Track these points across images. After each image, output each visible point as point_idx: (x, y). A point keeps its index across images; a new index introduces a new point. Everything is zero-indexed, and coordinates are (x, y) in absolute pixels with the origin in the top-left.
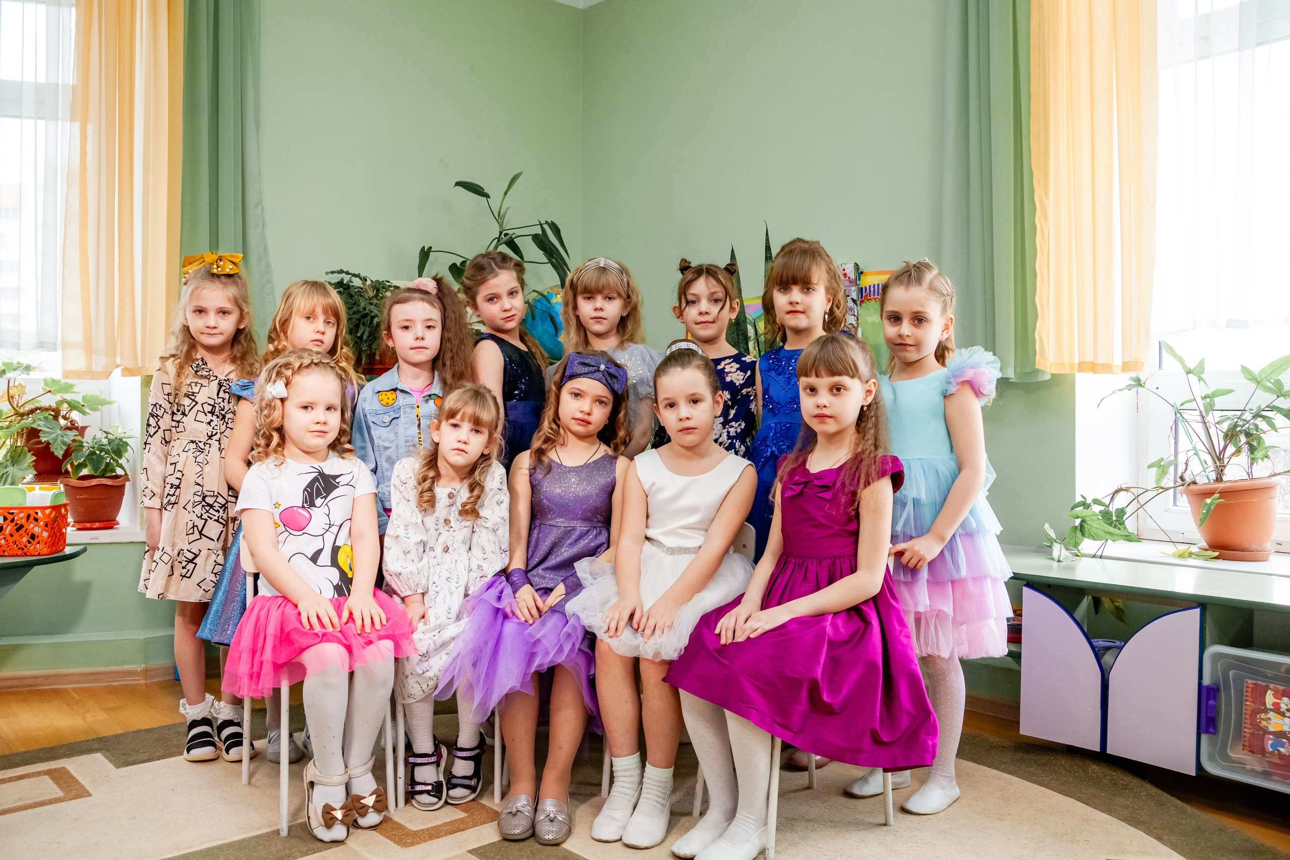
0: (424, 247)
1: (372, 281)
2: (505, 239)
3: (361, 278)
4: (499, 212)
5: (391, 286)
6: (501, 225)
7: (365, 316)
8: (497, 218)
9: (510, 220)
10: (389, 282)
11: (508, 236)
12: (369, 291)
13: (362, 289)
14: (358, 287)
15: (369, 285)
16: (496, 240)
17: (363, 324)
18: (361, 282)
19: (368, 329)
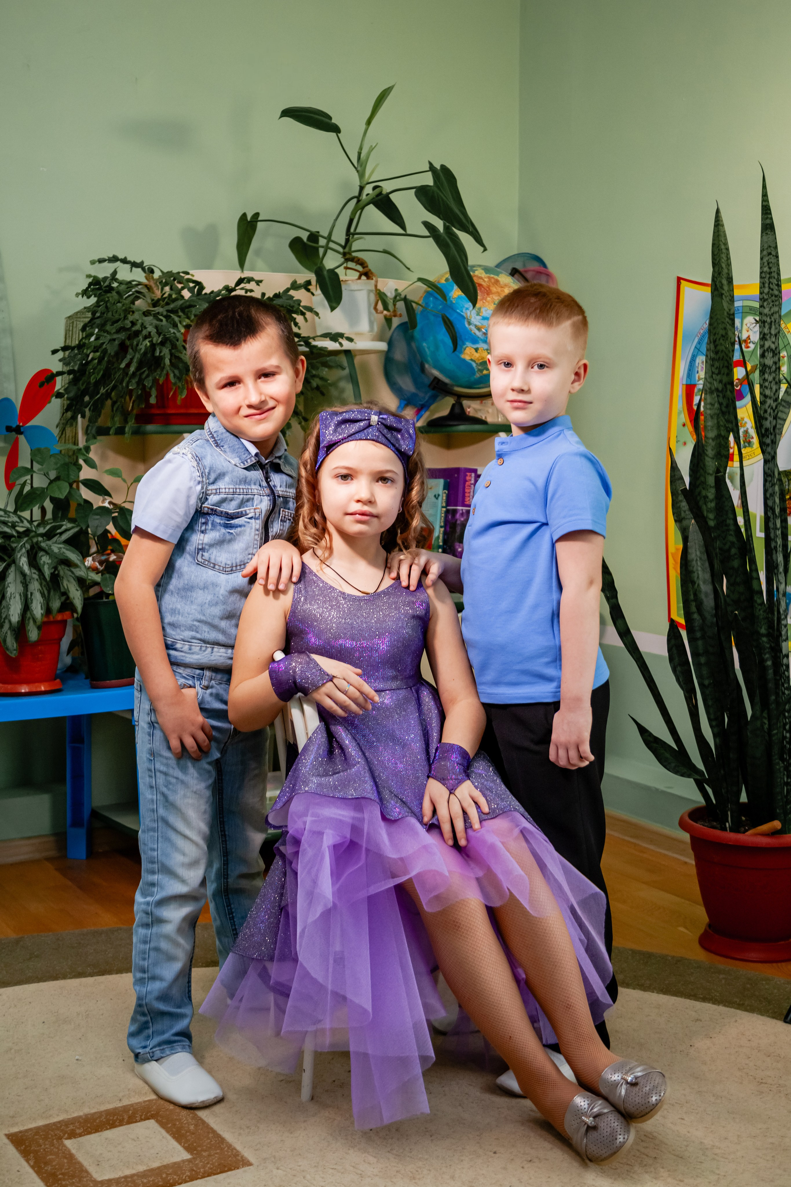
0: (246, 214)
1: (162, 271)
2: (371, 196)
3: (144, 269)
4: (359, 154)
6: (361, 175)
7: (137, 333)
8: (356, 165)
9: (377, 165)
10: (187, 273)
11: (377, 191)
12: (155, 289)
13: (146, 286)
14: (140, 284)
15: (157, 280)
16: (355, 200)
17: (132, 348)
18: (144, 274)
19: (137, 356)
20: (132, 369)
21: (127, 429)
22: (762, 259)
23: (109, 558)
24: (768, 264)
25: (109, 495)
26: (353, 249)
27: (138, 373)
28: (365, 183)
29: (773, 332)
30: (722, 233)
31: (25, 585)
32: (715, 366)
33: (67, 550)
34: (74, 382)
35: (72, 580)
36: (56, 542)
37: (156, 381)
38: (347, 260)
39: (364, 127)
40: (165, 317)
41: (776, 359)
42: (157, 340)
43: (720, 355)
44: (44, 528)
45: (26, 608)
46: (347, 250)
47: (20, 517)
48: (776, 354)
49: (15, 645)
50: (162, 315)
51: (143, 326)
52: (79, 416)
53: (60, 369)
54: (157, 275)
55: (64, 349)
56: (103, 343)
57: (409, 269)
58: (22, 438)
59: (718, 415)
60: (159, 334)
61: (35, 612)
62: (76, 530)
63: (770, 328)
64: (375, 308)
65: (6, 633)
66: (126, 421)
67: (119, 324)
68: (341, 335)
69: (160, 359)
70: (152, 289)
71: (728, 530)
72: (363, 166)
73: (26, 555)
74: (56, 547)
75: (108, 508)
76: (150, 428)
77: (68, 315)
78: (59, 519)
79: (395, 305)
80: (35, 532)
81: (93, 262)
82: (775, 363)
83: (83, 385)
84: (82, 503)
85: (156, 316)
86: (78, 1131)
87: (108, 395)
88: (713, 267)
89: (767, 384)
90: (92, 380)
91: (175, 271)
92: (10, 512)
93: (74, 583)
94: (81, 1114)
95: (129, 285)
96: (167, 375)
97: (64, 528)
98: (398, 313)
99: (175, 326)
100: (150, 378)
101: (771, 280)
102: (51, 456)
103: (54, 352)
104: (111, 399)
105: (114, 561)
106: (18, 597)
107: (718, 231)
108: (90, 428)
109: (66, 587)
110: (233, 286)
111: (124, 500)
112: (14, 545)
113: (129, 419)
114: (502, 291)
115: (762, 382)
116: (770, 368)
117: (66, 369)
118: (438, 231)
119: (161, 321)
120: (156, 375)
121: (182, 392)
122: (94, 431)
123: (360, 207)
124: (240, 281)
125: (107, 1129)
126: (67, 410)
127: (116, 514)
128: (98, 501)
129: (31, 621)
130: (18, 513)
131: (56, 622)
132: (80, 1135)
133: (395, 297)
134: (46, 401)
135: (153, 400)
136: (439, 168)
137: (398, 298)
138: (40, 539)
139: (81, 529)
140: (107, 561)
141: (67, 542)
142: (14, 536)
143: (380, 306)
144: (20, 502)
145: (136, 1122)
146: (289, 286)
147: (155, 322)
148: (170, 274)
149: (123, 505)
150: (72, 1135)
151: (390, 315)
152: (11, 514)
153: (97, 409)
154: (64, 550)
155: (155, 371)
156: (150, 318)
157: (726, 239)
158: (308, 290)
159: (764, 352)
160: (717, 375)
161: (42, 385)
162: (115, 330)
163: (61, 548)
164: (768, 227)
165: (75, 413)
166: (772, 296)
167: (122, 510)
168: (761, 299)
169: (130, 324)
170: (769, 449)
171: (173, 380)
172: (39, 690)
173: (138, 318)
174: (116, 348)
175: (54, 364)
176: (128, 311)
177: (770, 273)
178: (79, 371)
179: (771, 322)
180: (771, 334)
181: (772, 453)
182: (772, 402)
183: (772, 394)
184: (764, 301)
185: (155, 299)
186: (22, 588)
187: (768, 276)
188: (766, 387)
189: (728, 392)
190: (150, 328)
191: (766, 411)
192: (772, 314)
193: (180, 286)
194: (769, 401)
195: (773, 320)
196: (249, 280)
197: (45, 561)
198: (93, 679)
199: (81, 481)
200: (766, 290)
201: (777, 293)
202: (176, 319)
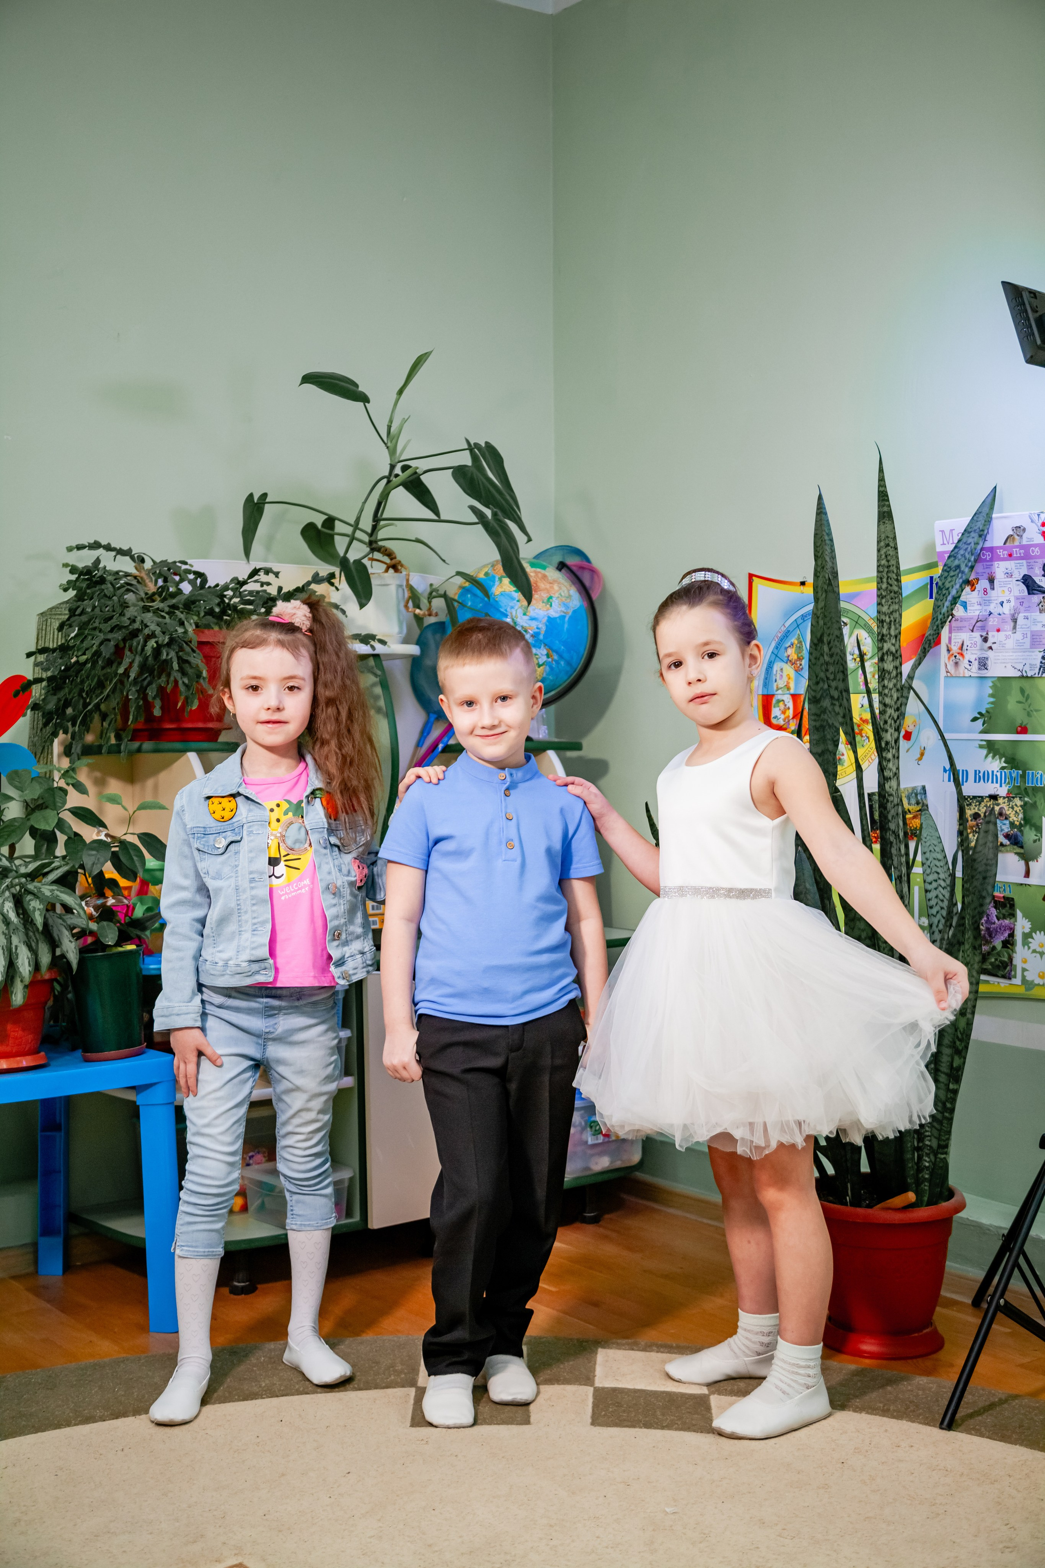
0: (251, 495)
1: (153, 560)
2: (403, 476)
3: (132, 558)
4: (389, 427)
5: (189, 572)
6: (392, 451)
7: (135, 634)
8: (385, 439)
9: (409, 441)
10: (185, 563)
11: (408, 471)
12: (147, 581)
13: (135, 577)
14: (128, 575)
15: (148, 570)
16: (385, 481)
17: (130, 650)
18: (134, 564)
19: (138, 659)
20: (132, 675)
21: (122, 747)
22: (878, 551)
23: (106, 902)
24: (886, 556)
25: (104, 826)
26: (380, 537)
27: (139, 680)
28: (397, 461)
29: (893, 633)
30: (825, 522)
31: (9, 937)
32: (830, 671)
33: (59, 891)
34: (55, 691)
35: (64, 929)
36: (45, 883)
37: (161, 690)
38: (374, 550)
39: (395, 396)
40: (167, 613)
41: (897, 663)
42: (164, 640)
43: (835, 658)
44: (26, 867)
45: (11, 964)
46: (374, 538)
48: (897, 658)
50: (163, 611)
51: (144, 624)
52: (61, 732)
53: (35, 676)
54: (148, 564)
55: (41, 651)
57: (444, 561)
60: (164, 633)
61: (21, 970)
62: (65, 869)
63: (889, 628)
64: (406, 607)
66: (121, 738)
67: (114, 622)
68: (373, 637)
69: (167, 663)
70: (144, 581)
72: (394, 441)
73: (11, 899)
74: (46, 888)
75: (105, 841)
77: (41, 612)
78: (43, 857)
79: (430, 602)
80: (16, 872)
81: (69, 549)
82: (896, 667)
83: (66, 693)
84: (73, 836)
85: (155, 612)
87: (97, 707)
88: (819, 561)
89: (886, 691)
91: (170, 560)
93: (67, 932)
95: (117, 576)
96: (176, 682)
98: (434, 612)
99: (182, 624)
100: (154, 685)
101: (889, 577)
102: (32, 779)
103: (28, 655)
104: (101, 711)
107: (821, 519)
108: (74, 746)
109: (57, 938)
110: (246, 578)
111: (125, 832)
113: (125, 736)
114: (551, 587)
115: (881, 689)
116: (889, 673)
117: (44, 675)
118: (487, 517)
119: (164, 618)
120: (162, 681)
121: (192, 702)
122: (78, 750)
123: (388, 490)
124: (255, 572)
126: (45, 725)
127: (117, 849)
128: (90, 834)
129: (17, 980)
131: (43, 982)
133: (431, 593)
134: (18, 713)
135: (157, 712)
136: (483, 445)
137: (434, 594)
138: (23, 880)
139: (73, 867)
140: (104, 905)
141: (59, 882)
143: (410, 604)
146: (310, 579)
147: (156, 619)
148: (165, 563)
149: (123, 838)
151: (424, 615)
153: (86, 725)
154: (57, 892)
155: (160, 676)
156: (150, 615)
157: (830, 529)
158: (332, 584)
159: (883, 653)
161: (16, 694)
162: (109, 629)
163: (54, 890)
164: (885, 515)
165: (56, 729)
166: (891, 592)
167: (123, 844)
168: (878, 596)
169: (128, 622)
170: (890, 765)
171: (182, 688)
172: (21, 1065)
173: (136, 614)
174: (112, 650)
175: (27, 669)
176: (124, 605)
177: (888, 567)
178: (60, 678)
179: (891, 621)
180: (891, 635)
181: (894, 769)
182: (893, 711)
183: (893, 703)
184: (882, 598)
185: (150, 592)
186: (5, 941)
187: (886, 570)
188: (886, 695)
189: (845, 700)
190: (153, 627)
191: (886, 722)
192: (892, 613)
193: (177, 578)
194: (890, 711)
195: (892, 619)
196: (268, 571)
197: (35, 906)
198: (86, 1050)
199: (69, 810)
200: (884, 586)
201: (896, 589)
202: (182, 616)
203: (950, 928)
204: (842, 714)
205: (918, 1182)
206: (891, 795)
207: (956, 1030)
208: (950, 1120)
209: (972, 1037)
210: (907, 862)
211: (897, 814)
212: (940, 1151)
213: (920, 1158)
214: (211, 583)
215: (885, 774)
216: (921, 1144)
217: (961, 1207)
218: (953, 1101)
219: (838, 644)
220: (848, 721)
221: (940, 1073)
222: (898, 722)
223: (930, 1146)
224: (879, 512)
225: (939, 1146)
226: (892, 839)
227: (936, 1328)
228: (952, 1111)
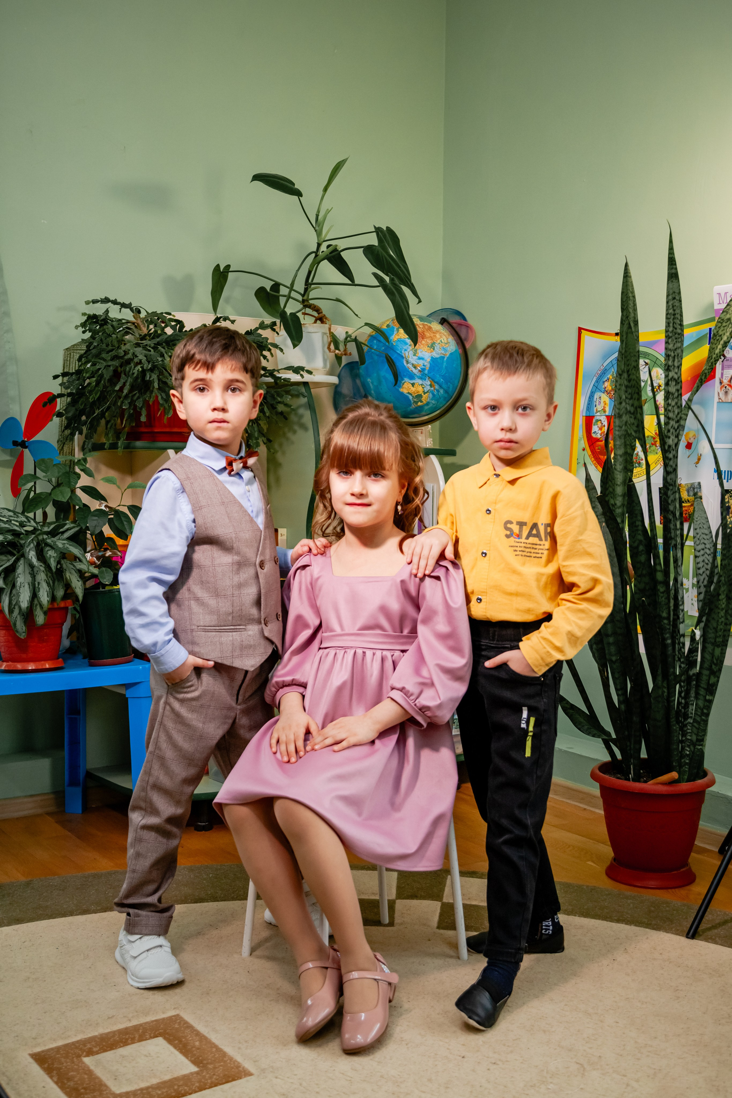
0: (218, 265)
1: (146, 312)
2: (325, 253)
3: (132, 310)
4: (317, 215)
5: (171, 320)
6: (319, 234)
7: (129, 362)
8: (314, 225)
10: (170, 314)
11: (331, 249)
12: (142, 326)
13: (134, 323)
14: (128, 322)
15: (143, 319)
16: (313, 255)
17: (125, 374)
18: (132, 314)
19: (130, 380)
20: (125, 391)
21: (119, 445)
22: (667, 302)
23: (105, 553)
24: (673, 307)
25: (105, 500)
26: (310, 297)
27: (130, 395)
28: (321, 241)
29: (676, 364)
30: (630, 284)
31: (33, 576)
33: (70, 545)
34: (73, 403)
35: (74, 572)
36: (59, 539)
37: (146, 403)
38: (305, 306)
40: (152, 348)
41: (678, 387)
42: (147, 367)
43: (633, 383)
45: (34, 595)
46: (305, 298)
47: (27, 517)
48: (679, 384)
49: (24, 628)
50: (150, 347)
51: (135, 355)
52: (77, 433)
53: (60, 392)
54: (143, 315)
55: (64, 374)
56: (99, 369)
57: (357, 315)
58: (26, 451)
59: (625, 436)
60: (149, 362)
61: (42, 599)
62: (77, 529)
63: (674, 361)
64: (329, 348)
65: (16, 617)
66: (118, 438)
67: (114, 353)
68: (302, 369)
69: (150, 382)
70: (140, 326)
71: (637, 530)
72: (320, 226)
73: (34, 550)
74: (61, 543)
75: (104, 510)
76: (139, 444)
77: (67, 347)
78: (61, 520)
79: (346, 345)
80: (41, 531)
81: (87, 303)
82: (678, 390)
83: (81, 405)
84: (82, 507)
85: (145, 348)
86: (95, 1049)
87: (102, 415)
88: (622, 312)
89: (670, 408)
90: (91, 400)
91: (158, 312)
92: (19, 513)
93: (76, 575)
94: (96, 1034)
95: (120, 322)
96: (157, 397)
97: (66, 527)
98: (348, 352)
99: (162, 355)
100: (141, 400)
101: (675, 321)
102: (54, 465)
103: (55, 377)
104: (105, 418)
105: (109, 557)
106: (27, 586)
107: (627, 281)
108: (86, 443)
109: (68, 578)
111: (118, 504)
112: (22, 542)
113: (121, 435)
115: (666, 406)
116: (673, 394)
117: (65, 391)
118: (386, 282)
119: (150, 351)
120: (147, 396)
121: (168, 412)
122: (90, 446)
123: (317, 262)
125: (121, 1047)
126: (66, 428)
127: (112, 516)
128: (95, 505)
129: (38, 607)
130: (26, 514)
131: (60, 609)
132: (97, 1053)
133: (346, 339)
134: (49, 419)
135: (143, 419)
136: (383, 229)
137: (349, 339)
138: (45, 537)
139: (81, 528)
140: (103, 556)
141: (70, 539)
142: (23, 534)
143: (332, 346)
144: (26, 505)
145: (146, 1040)
146: (258, 326)
147: (145, 352)
148: (154, 313)
149: (117, 508)
150: (90, 1053)
151: (341, 354)
152: (19, 515)
153: (93, 428)
154: (68, 546)
155: (145, 393)
156: (140, 349)
157: (633, 289)
158: (274, 330)
159: (668, 381)
160: (630, 399)
161: (45, 405)
162: (109, 358)
163: (65, 544)
164: (673, 276)
165: (73, 430)
166: (676, 334)
167: (118, 513)
168: (666, 337)
169: (123, 353)
170: (671, 463)
171: (161, 401)
172: (44, 667)
173: (129, 348)
174: (111, 373)
175: (55, 388)
176: (121, 342)
177: (674, 315)
178: (77, 394)
179: (675, 356)
180: (674, 366)
181: (674, 466)
182: (674, 423)
183: (675, 417)
184: (669, 338)
185: (143, 334)
186: (31, 579)
187: (672, 317)
188: (670, 411)
189: (639, 415)
190: (141, 357)
191: (669, 431)
192: (676, 349)
193: (163, 325)
194: (672, 423)
195: (676, 354)
196: (226, 319)
197: (51, 554)
198: (91, 658)
199: (80, 488)
200: (671, 329)
201: (679, 331)
202: (163, 350)
203: (712, 584)
204: (636, 425)
205: (680, 766)
206: (671, 485)
207: (713, 657)
208: (706, 722)
209: (724, 664)
210: (682, 535)
211: (675, 499)
212: (698, 743)
213: (683, 748)
214: (187, 328)
215: (668, 469)
216: (684, 738)
217: (712, 783)
218: (709, 708)
219: (635, 373)
220: (641, 429)
221: (700, 688)
222: (678, 431)
223: (690, 740)
224: (669, 273)
225: (698, 740)
226: (671, 517)
227: (690, 868)
228: (707, 715)
